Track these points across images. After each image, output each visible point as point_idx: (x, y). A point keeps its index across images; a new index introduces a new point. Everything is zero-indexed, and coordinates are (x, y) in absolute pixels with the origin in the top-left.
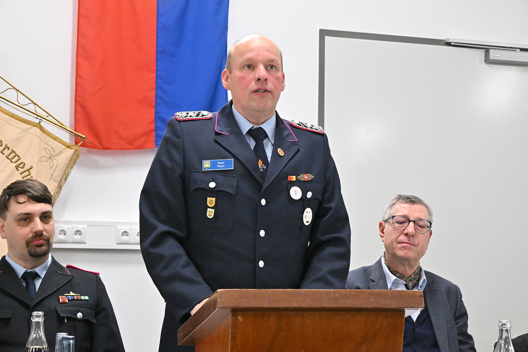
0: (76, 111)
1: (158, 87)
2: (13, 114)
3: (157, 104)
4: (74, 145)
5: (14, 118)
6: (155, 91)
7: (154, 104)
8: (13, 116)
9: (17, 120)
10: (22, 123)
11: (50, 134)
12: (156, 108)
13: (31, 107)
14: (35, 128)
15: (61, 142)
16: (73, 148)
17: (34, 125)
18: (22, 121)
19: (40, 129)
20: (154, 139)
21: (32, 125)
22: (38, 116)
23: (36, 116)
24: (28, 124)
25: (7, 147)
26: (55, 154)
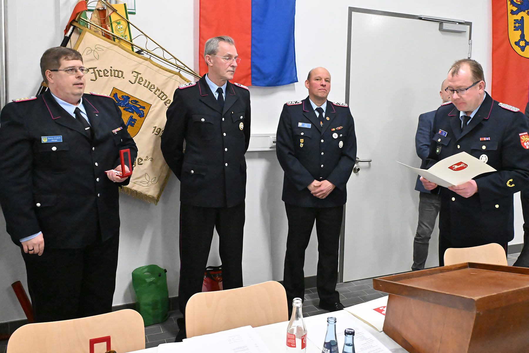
0: (200, 62)
2: (160, 66)
5: (162, 69)
7: (250, 56)
8: (161, 67)
9: (163, 69)
10: (167, 72)
12: (251, 59)
13: (173, 61)
14: (176, 75)
17: (175, 73)
18: (168, 71)
19: (180, 77)
21: (174, 74)
22: (178, 67)
23: (177, 67)
24: (172, 73)
25: (158, 89)
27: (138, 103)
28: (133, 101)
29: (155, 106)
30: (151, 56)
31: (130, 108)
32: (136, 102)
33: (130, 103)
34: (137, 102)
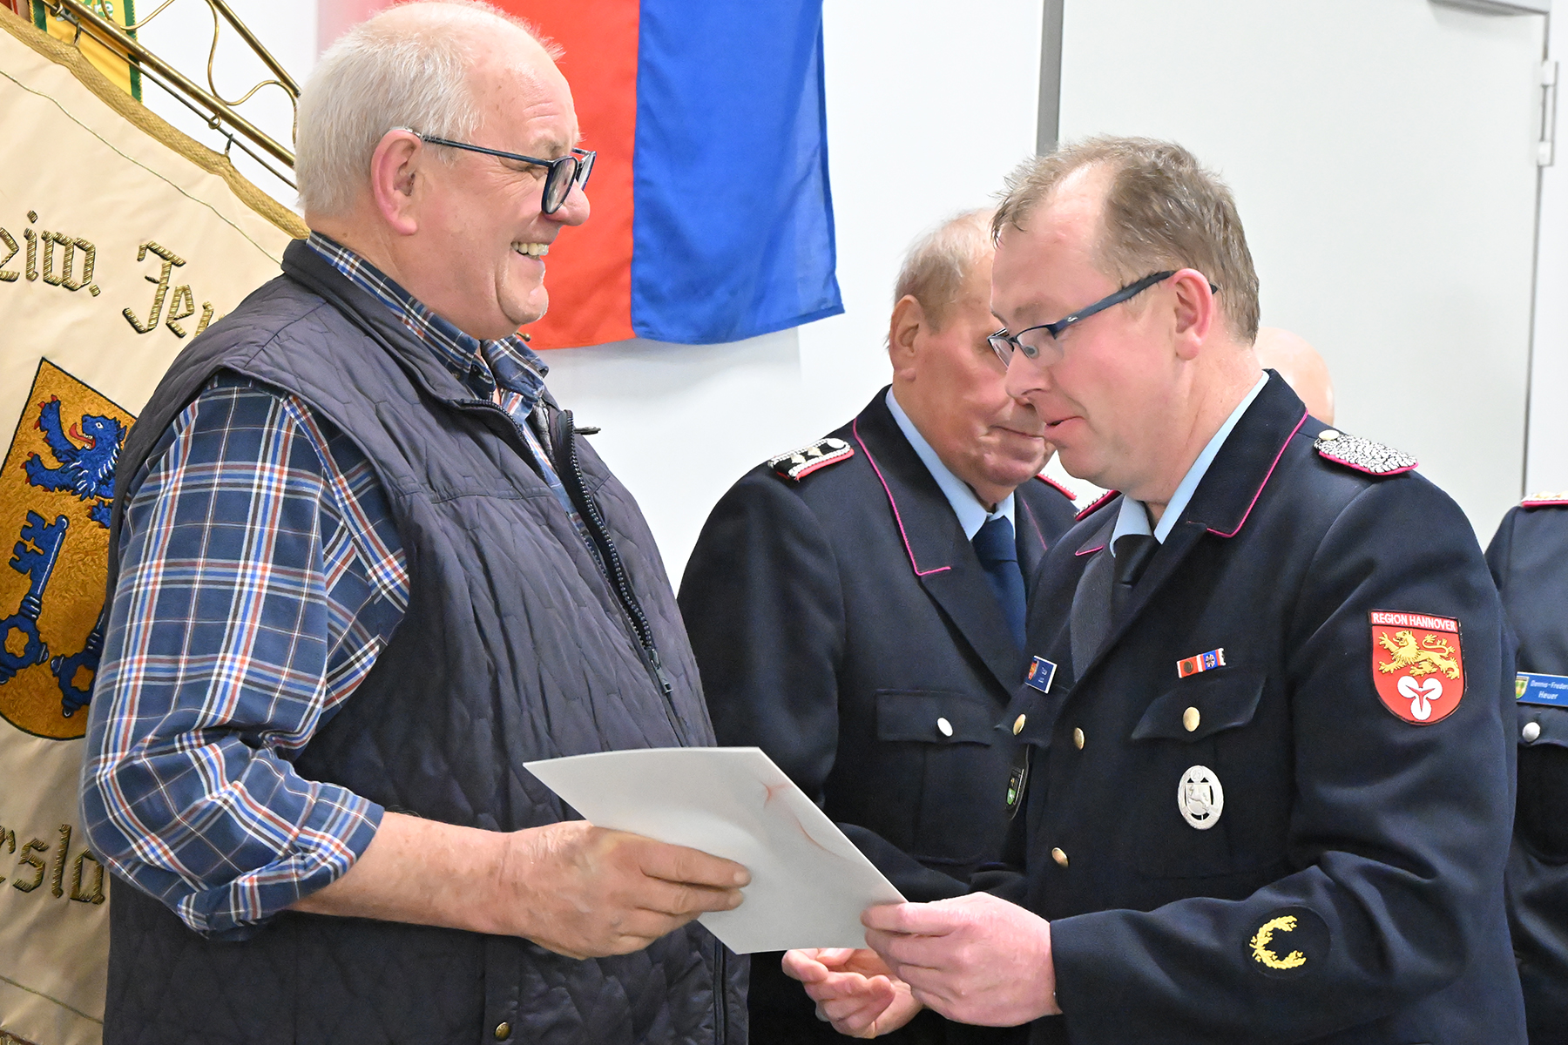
1: (646, 67)
3: (639, 142)
6: (634, 83)
7: (630, 143)
12: (636, 162)
20: (625, 300)
30: (232, 137)
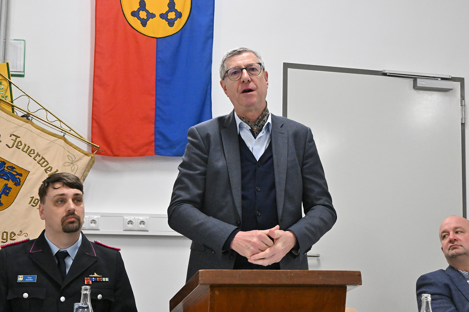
0: (92, 127)
1: (157, 108)
2: (43, 129)
3: (156, 121)
4: (90, 153)
5: (44, 132)
6: (154, 111)
7: (154, 121)
9: (46, 133)
11: (72, 145)
12: (155, 124)
13: (58, 124)
14: (60, 139)
15: (80, 151)
16: (90, 155)
18: (50, 134)
19: (64, 141)
20: (154, 148)
21: (58, 138)
22: (63, 130)
23: (61, 131)
24: (55, 137)
25: (38, 155)
26: (76, 160)
27: (15, 170)
28: (9, 167)
29: (34, 173)
30: (32, 117)
31: (6, 174)
32: (12, 168)
33: (6, 169)
34: (14, 168)
